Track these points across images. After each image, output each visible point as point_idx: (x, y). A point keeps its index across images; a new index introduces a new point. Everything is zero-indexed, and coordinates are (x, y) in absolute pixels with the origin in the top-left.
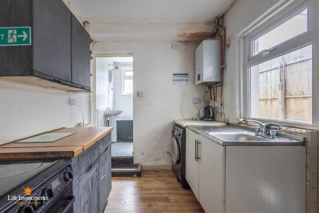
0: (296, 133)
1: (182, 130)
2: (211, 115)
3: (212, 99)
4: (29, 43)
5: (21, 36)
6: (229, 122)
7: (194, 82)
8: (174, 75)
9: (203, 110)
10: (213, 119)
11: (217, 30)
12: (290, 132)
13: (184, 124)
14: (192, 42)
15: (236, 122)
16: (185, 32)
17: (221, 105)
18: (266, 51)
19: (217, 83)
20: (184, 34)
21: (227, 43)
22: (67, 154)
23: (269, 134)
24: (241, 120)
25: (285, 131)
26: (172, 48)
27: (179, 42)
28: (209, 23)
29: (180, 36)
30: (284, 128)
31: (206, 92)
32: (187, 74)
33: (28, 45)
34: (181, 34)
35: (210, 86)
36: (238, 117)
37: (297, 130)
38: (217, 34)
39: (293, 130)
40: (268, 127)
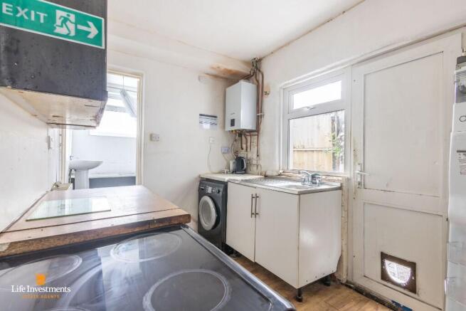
0: (334, 181)
1: (223, 185)
2: (245, 167)
3: (242, 149)
4: (101, 46)
5: (85, 28)
6: (267, 174)
7: (224, 127)
8: (201, 115)
9: (234, 161)
10: (245, 172)
11: (254, 73)
12: (329, 180)
13: (226, 178)
14: (222, 78)
15: (275, 174)
16: (220, 65)
17: (258, 156)
18: (308, 108)
19: (250, 131)
20: (218, 67)
21: (265, 90)
22: (181, 219)
23: (316, 183)
24: (281, 171)
25: (325, 179)
26: (199, 79)
27: (208, 74)
28: (246, 63)
29: (213, 68)
30: (324, 177)
31: (236, 140)
32: (216, 117)
33: (99, 47)
34: (214, 66)
35: (241, 133)
36: (277, 168)
37: (335, 178)
38: (254, 77)
39: (331, 178)
40: (313, 177)
